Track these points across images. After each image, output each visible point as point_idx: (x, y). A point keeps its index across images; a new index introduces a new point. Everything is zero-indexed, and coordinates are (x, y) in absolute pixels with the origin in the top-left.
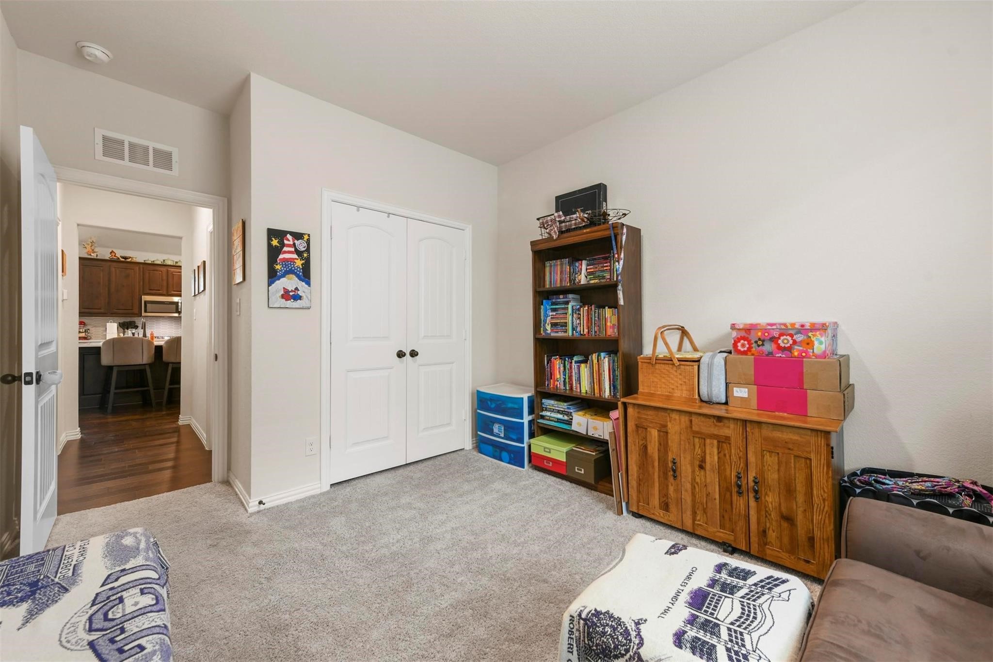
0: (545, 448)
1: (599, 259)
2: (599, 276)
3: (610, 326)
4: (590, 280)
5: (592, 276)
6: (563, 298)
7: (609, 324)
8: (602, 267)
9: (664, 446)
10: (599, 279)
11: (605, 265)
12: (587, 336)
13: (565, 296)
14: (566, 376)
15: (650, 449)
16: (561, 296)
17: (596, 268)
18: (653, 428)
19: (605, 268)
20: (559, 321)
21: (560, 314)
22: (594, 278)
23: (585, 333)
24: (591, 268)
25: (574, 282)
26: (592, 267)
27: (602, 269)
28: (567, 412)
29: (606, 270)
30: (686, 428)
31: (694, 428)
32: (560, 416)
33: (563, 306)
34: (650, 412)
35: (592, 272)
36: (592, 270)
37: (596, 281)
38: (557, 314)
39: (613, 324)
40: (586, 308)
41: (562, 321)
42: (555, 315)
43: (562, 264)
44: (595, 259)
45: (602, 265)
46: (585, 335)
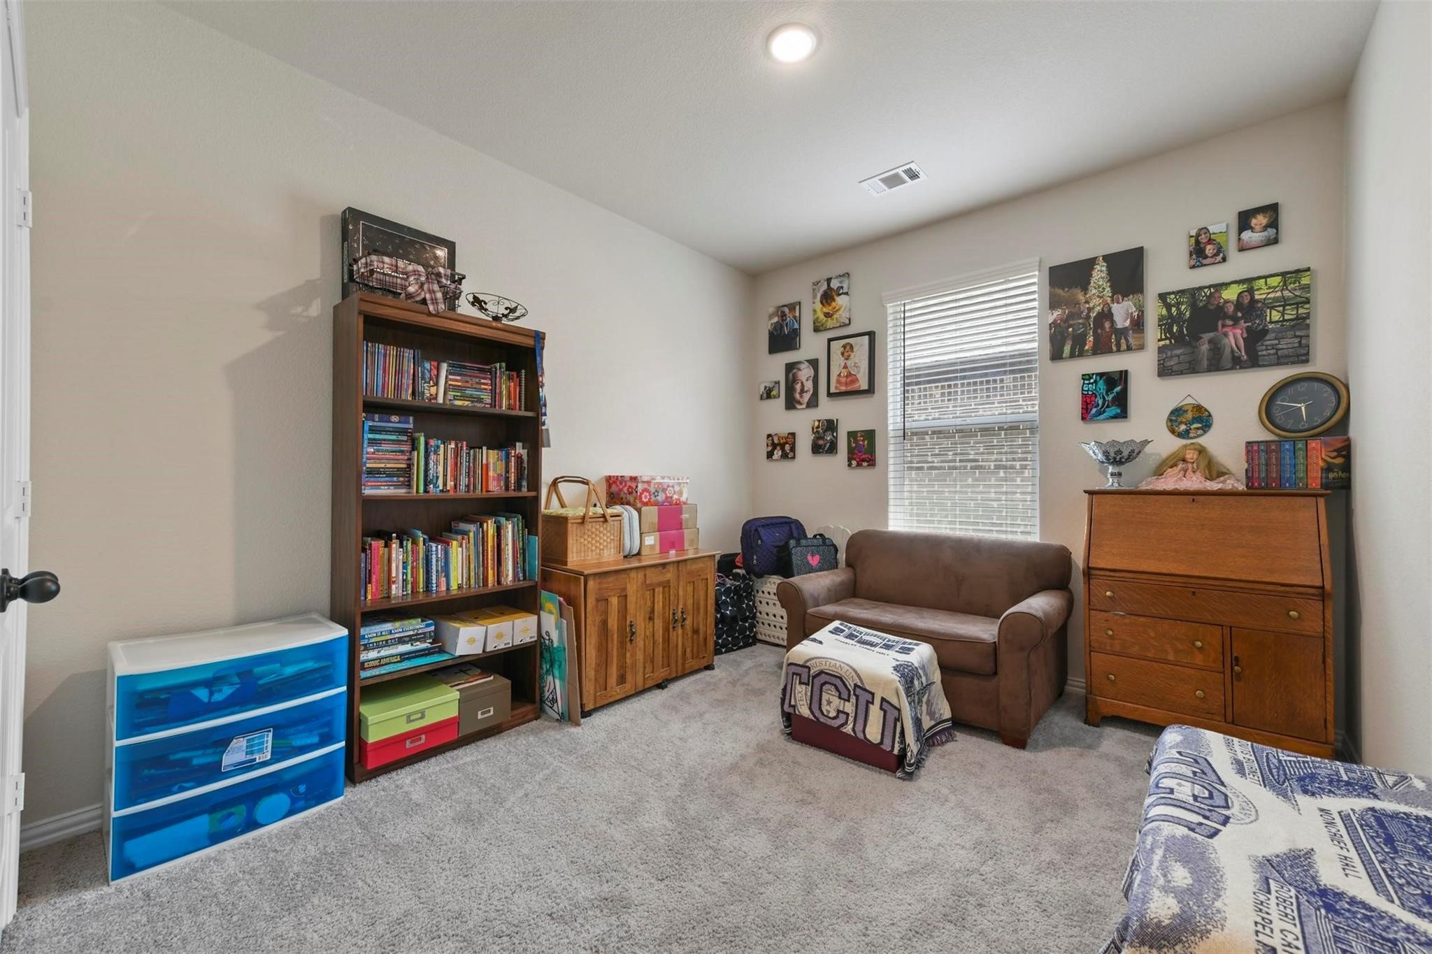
0: (409, 716)
1: (472, 368)
2: (471, 396)
3: (493, 477)
4: (455, 399)
5: (459, 394)
6: (399, 422)
7: (491, 473)
8: (477, 383)
9: (623, 611)
10: (472, 402)
11: (483, 381)
12: (452, 493)
13: (403, 418)
14: (406, 569)
15: (610, 622)
16: (395, 418)
17: (467, 382)
18: (614, 596)
19: (483, 386)
20: (383, 465)
21: (387, 451)
22: (464, 398)
23: (448, 488)
24: (456, 380)
25: (423, 398)
26: (459, 378)
27: (478, 386)
28: (421, 634)
29: (486, 389)
30: (642, 583)
31: (648, 582)
32: (406, 648)
33: (394, 437)
34: (611, 579)
35: (459, 386)
36: (460, 384)
37: (467, 403)
38: (378, 451)
39: (498, 475)
40: (453, 446)
41: (388, 466)
42: (374, 453)
43: (399, 357)
44: (465, 367)
45: (477, 380)
46: (449, 491)
